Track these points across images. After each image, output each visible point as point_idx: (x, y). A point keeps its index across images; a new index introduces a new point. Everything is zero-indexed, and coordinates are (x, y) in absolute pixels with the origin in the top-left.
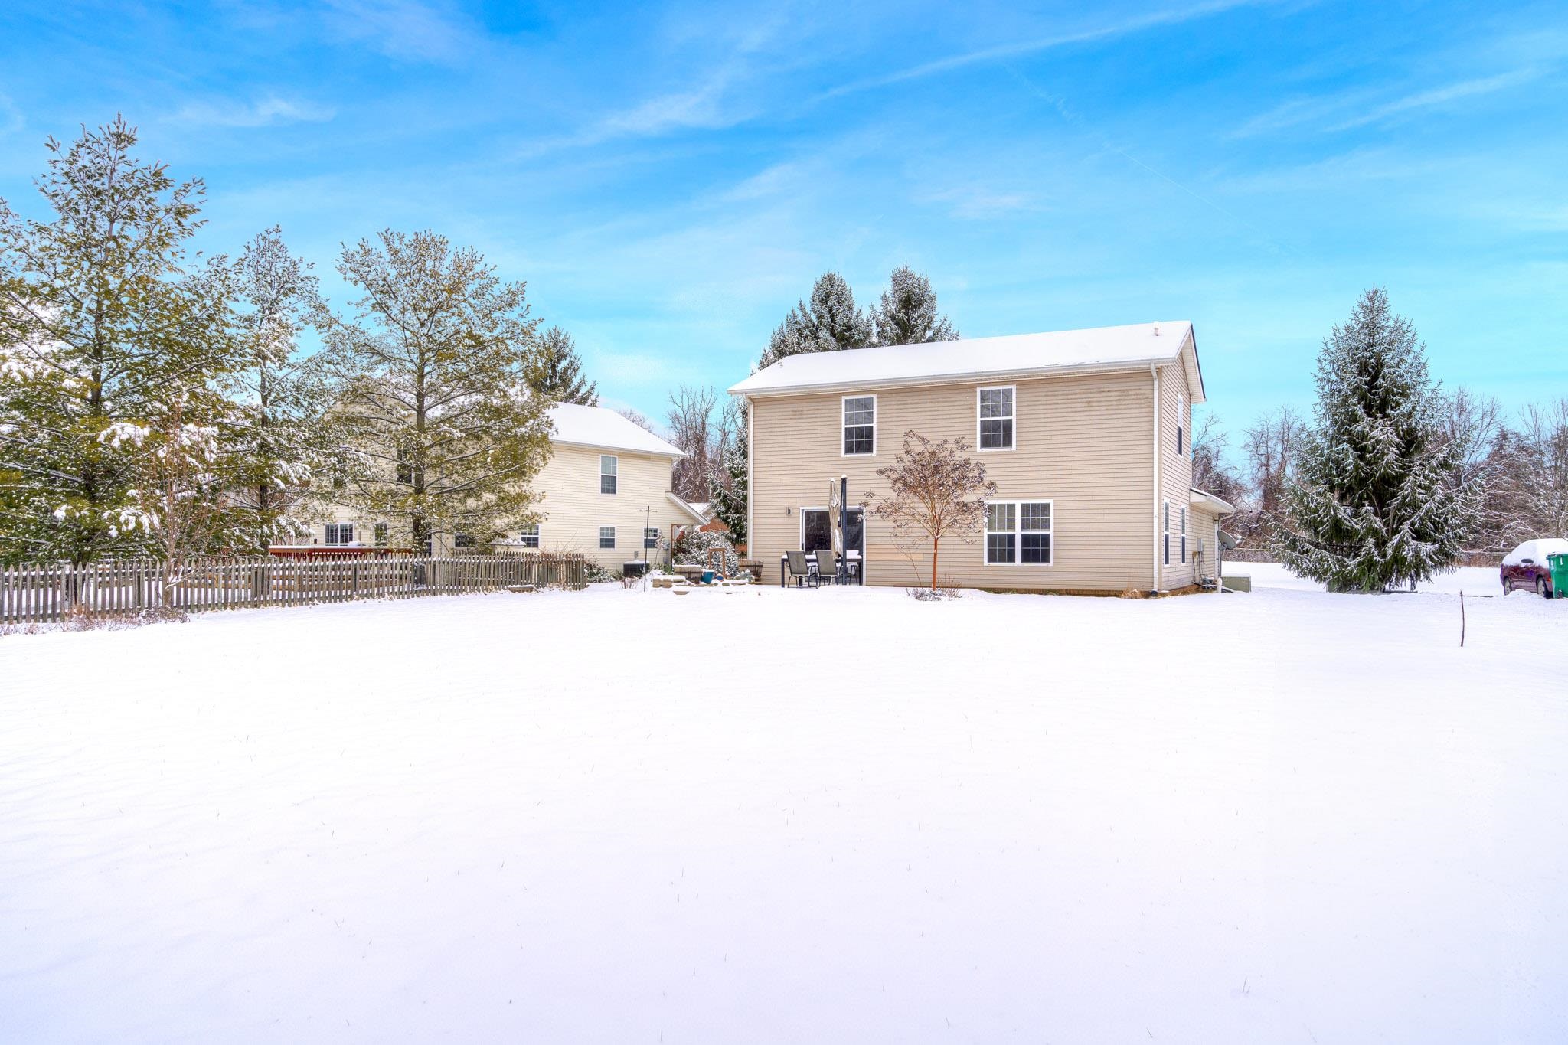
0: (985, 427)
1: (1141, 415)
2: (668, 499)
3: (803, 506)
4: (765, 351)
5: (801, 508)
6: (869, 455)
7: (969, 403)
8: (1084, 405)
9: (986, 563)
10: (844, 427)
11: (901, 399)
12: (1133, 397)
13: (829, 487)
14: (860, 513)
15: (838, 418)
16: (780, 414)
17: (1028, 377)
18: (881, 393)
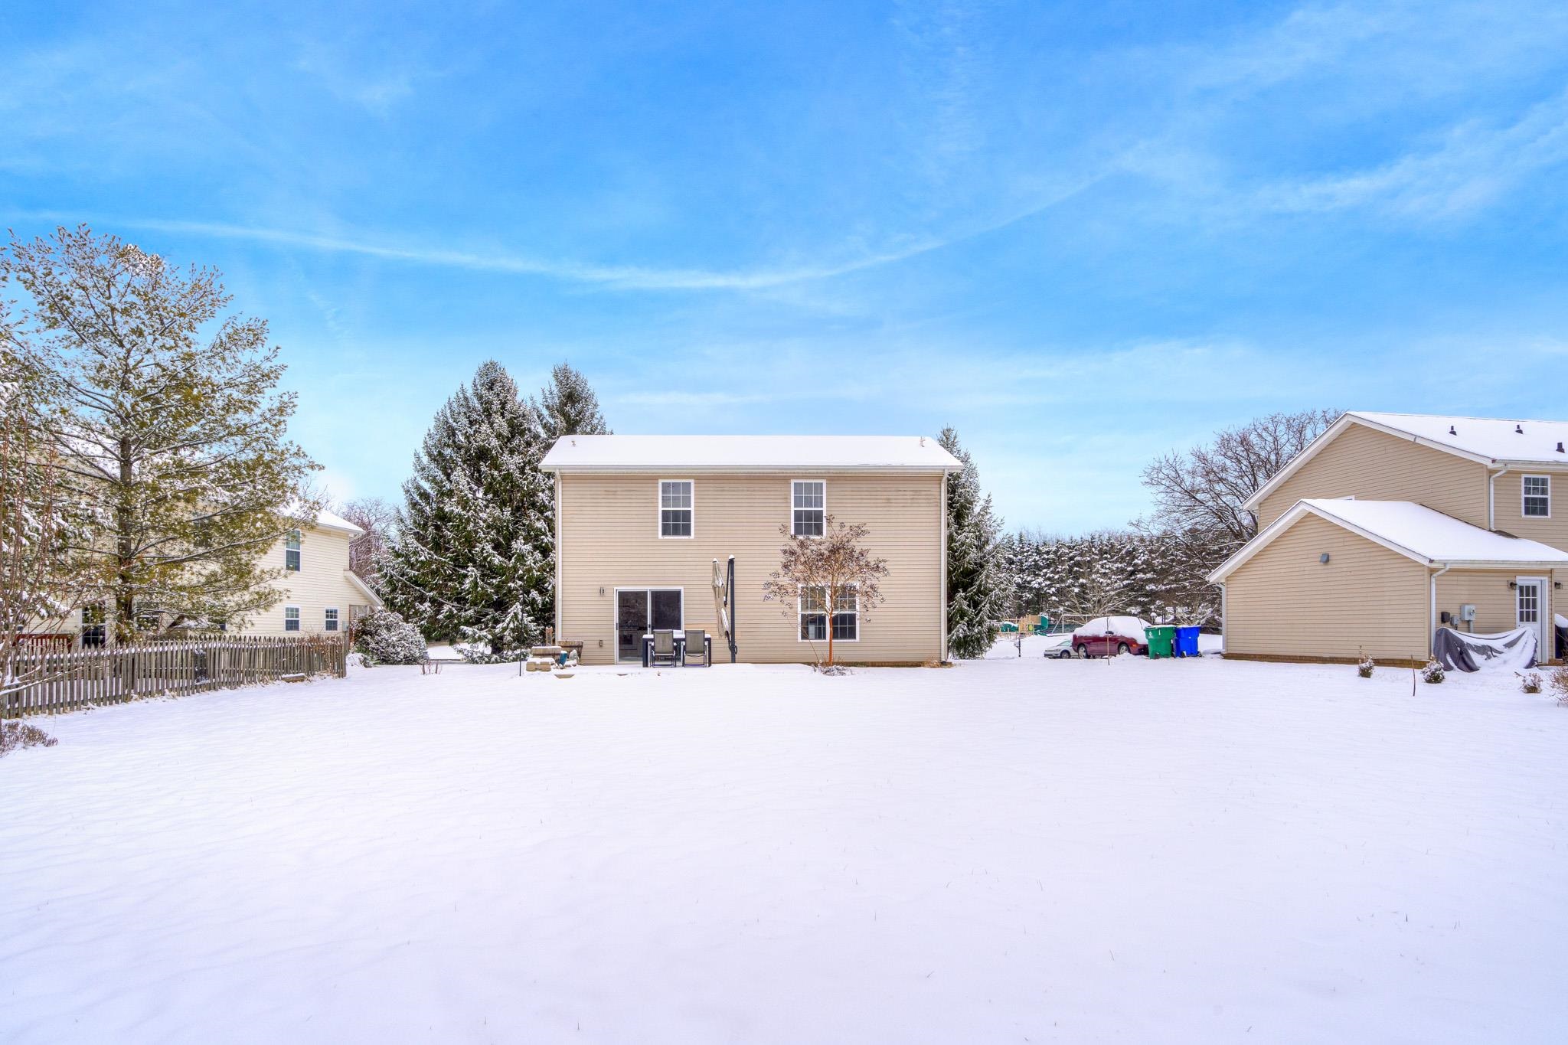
0: (798, 515)
1: (930, 513)
2: (347, 579)
3: (617, 585)
4: (429, 430)
5: (615, 588)
6: (686, 537)
7: (783, 493)
8: (884, 501)
9: (800, 639)
10: (661, 509)
11: (717, 485)
12: (924, 497)
13: (711, 567)
14: (678, 594)
15: (655, 501)
16: (592, 493)
17: (840, 473)
18: (699, 479)
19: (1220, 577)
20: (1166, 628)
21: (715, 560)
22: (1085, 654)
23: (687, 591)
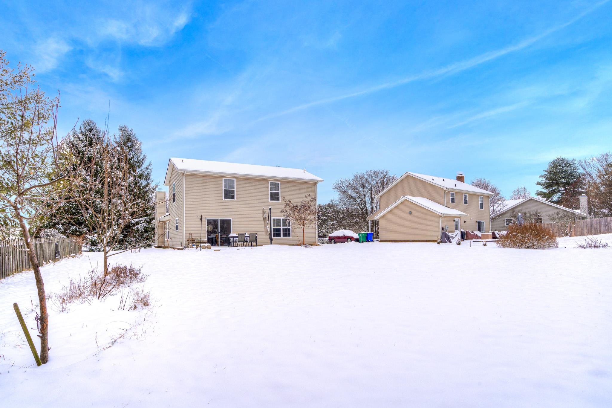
0: (271, 194)
1: (313, 195)
5: (206, 218)
6: (233, 200)
7: (266, 186)
9: (273, 237)
10: (223, 189)
11: (244, 181)
12: (310, 190)
14: (230, 220)
15: (221, 186)
16: (196, 181)
17: (286, 180)
18: (237, 179)
19: (378, 218)
20: (365, 233)
21: (263, 208)
22: (334, 242)
23: (234, 219)
